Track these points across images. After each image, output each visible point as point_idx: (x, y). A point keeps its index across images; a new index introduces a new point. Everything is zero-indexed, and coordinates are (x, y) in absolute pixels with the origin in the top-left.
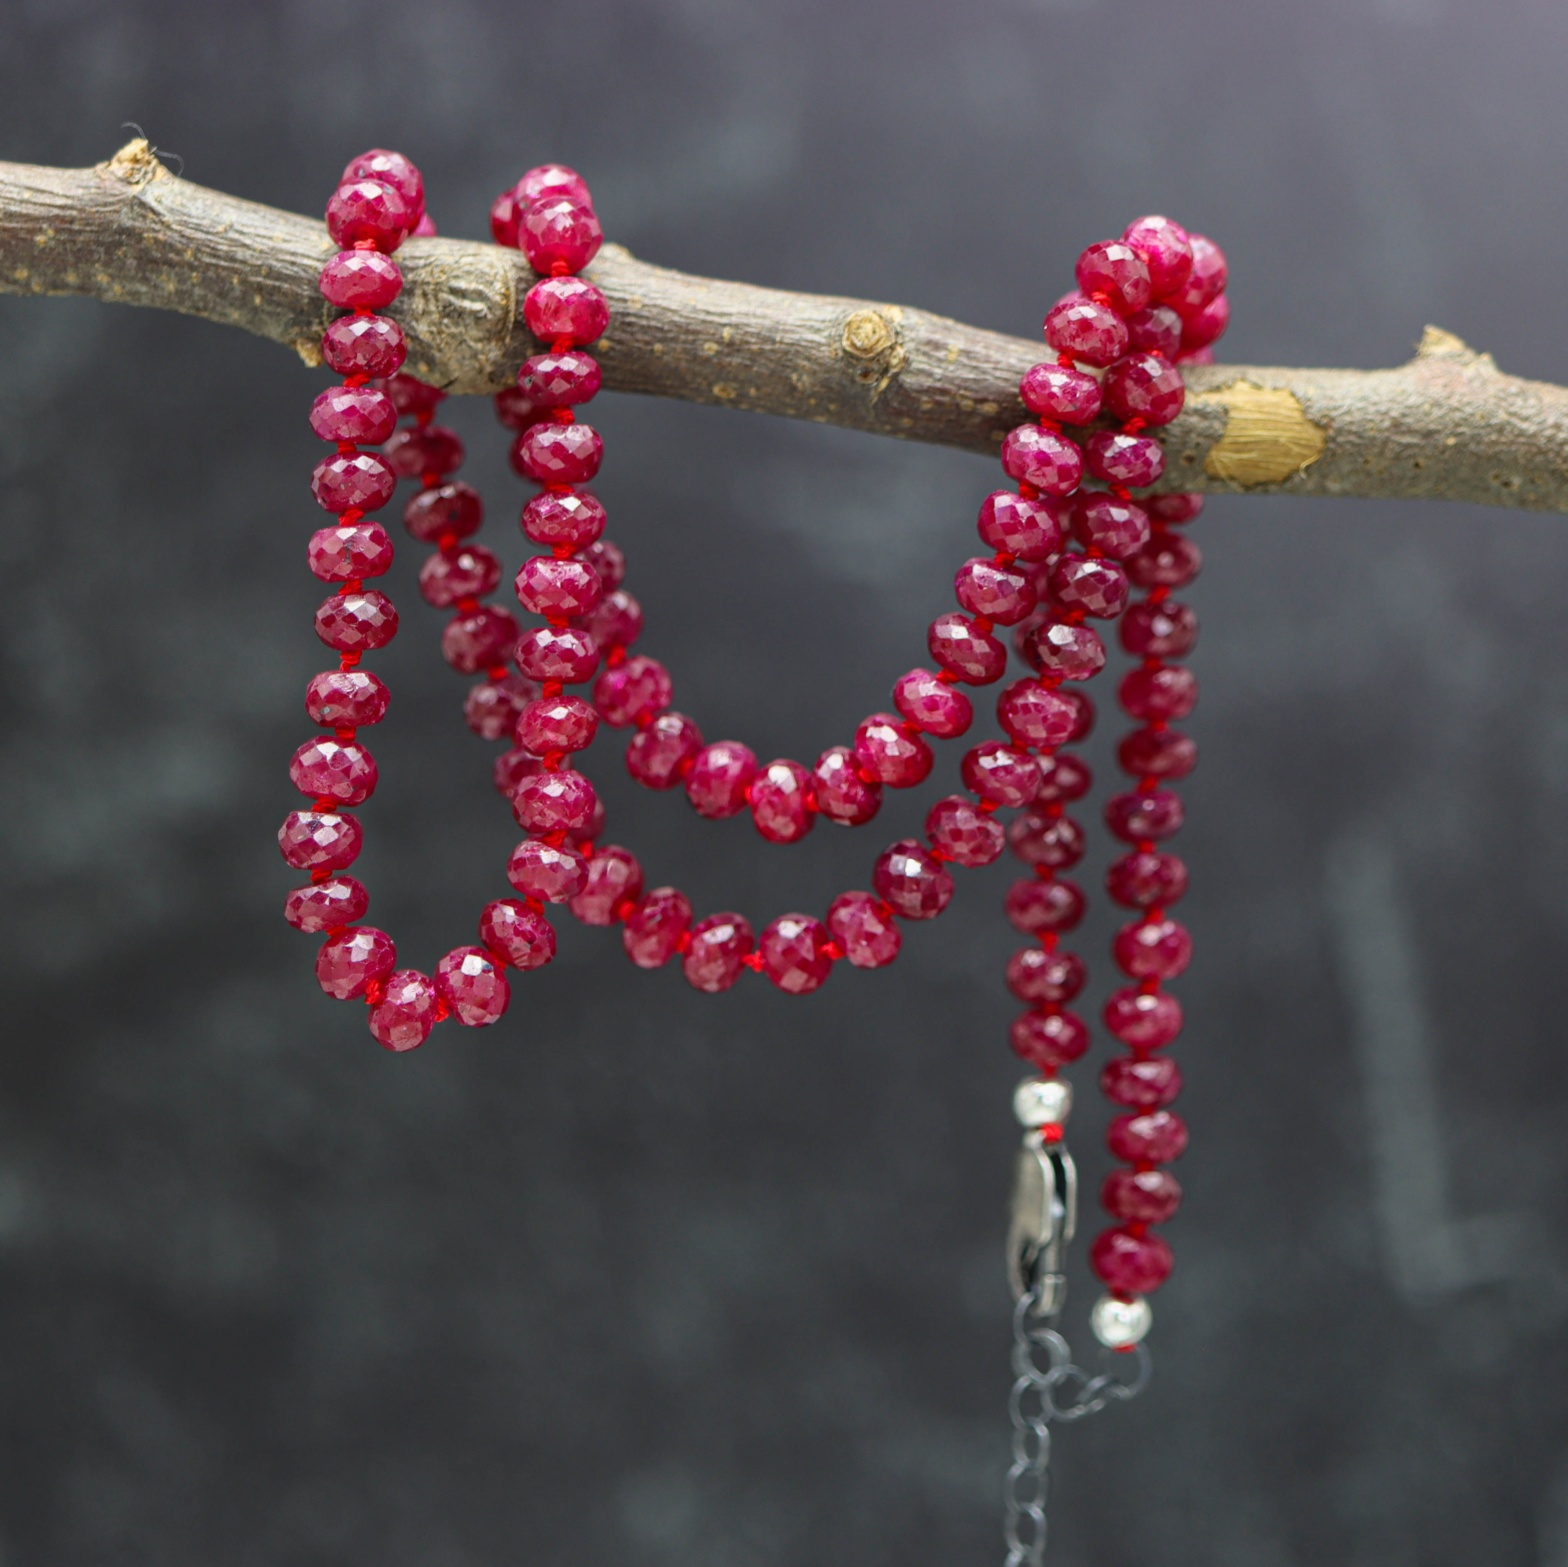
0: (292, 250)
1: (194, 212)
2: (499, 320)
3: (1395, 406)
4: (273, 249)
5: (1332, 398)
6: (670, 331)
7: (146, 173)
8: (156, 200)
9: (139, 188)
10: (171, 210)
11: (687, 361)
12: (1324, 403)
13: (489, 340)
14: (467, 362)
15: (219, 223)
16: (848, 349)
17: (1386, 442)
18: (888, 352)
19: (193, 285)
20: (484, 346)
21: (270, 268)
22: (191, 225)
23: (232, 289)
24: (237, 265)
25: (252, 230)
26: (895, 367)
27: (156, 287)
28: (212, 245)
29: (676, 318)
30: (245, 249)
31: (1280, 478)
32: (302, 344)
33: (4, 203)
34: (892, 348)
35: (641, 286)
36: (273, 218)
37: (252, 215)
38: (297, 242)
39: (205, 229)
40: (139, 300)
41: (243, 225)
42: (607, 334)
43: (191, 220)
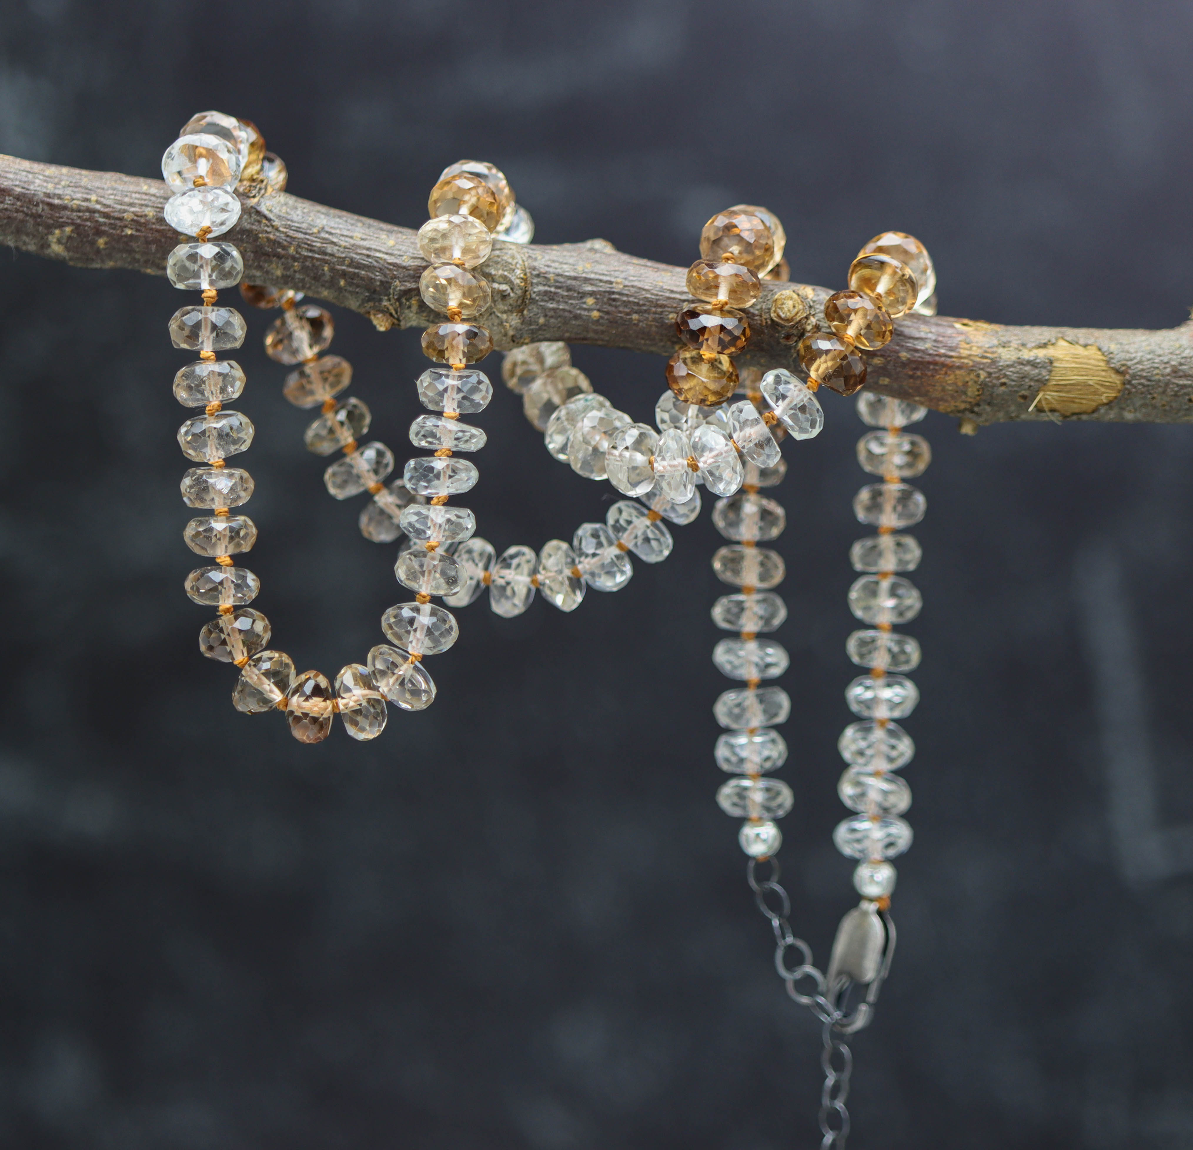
0: (368, 246)
1: (295, 218)
2: (519, 297)
3: (1175, 357)
4: (353, 245)
5: (1128, 352)
6: (644, 305)
7: (260, 189)
8: (268, 210)
9: (256, 200)
10: (279, 217)
11: (656, 327)
12: (1122, 356)
13: (511, 312)
14: (495, 328)
15: (314, 227)
16: (775, 319)
17: (1167, 384)
18: (804, 322)
19: (295, 272)
20: (507, 316)
21: (352, 259)
22: (293, 228)
23: (324, 275)
24: (327, 258)
25: (338, 231)
26: (809, 332)
27: (267, 272)
28: (309, 242)
29: (649, 296)
30: (332, 246)
31: (1090, 410)
32: (374, 315)
33: (156, 212)
34: (807, 318)
35: (622, 272)
36: (352, 222)
37: (338, 220)
38: (372, 240)
39: (304, 231)
40: (255, 281)
41: (331, 228)
42: (598, 307)
43: (294, 224)
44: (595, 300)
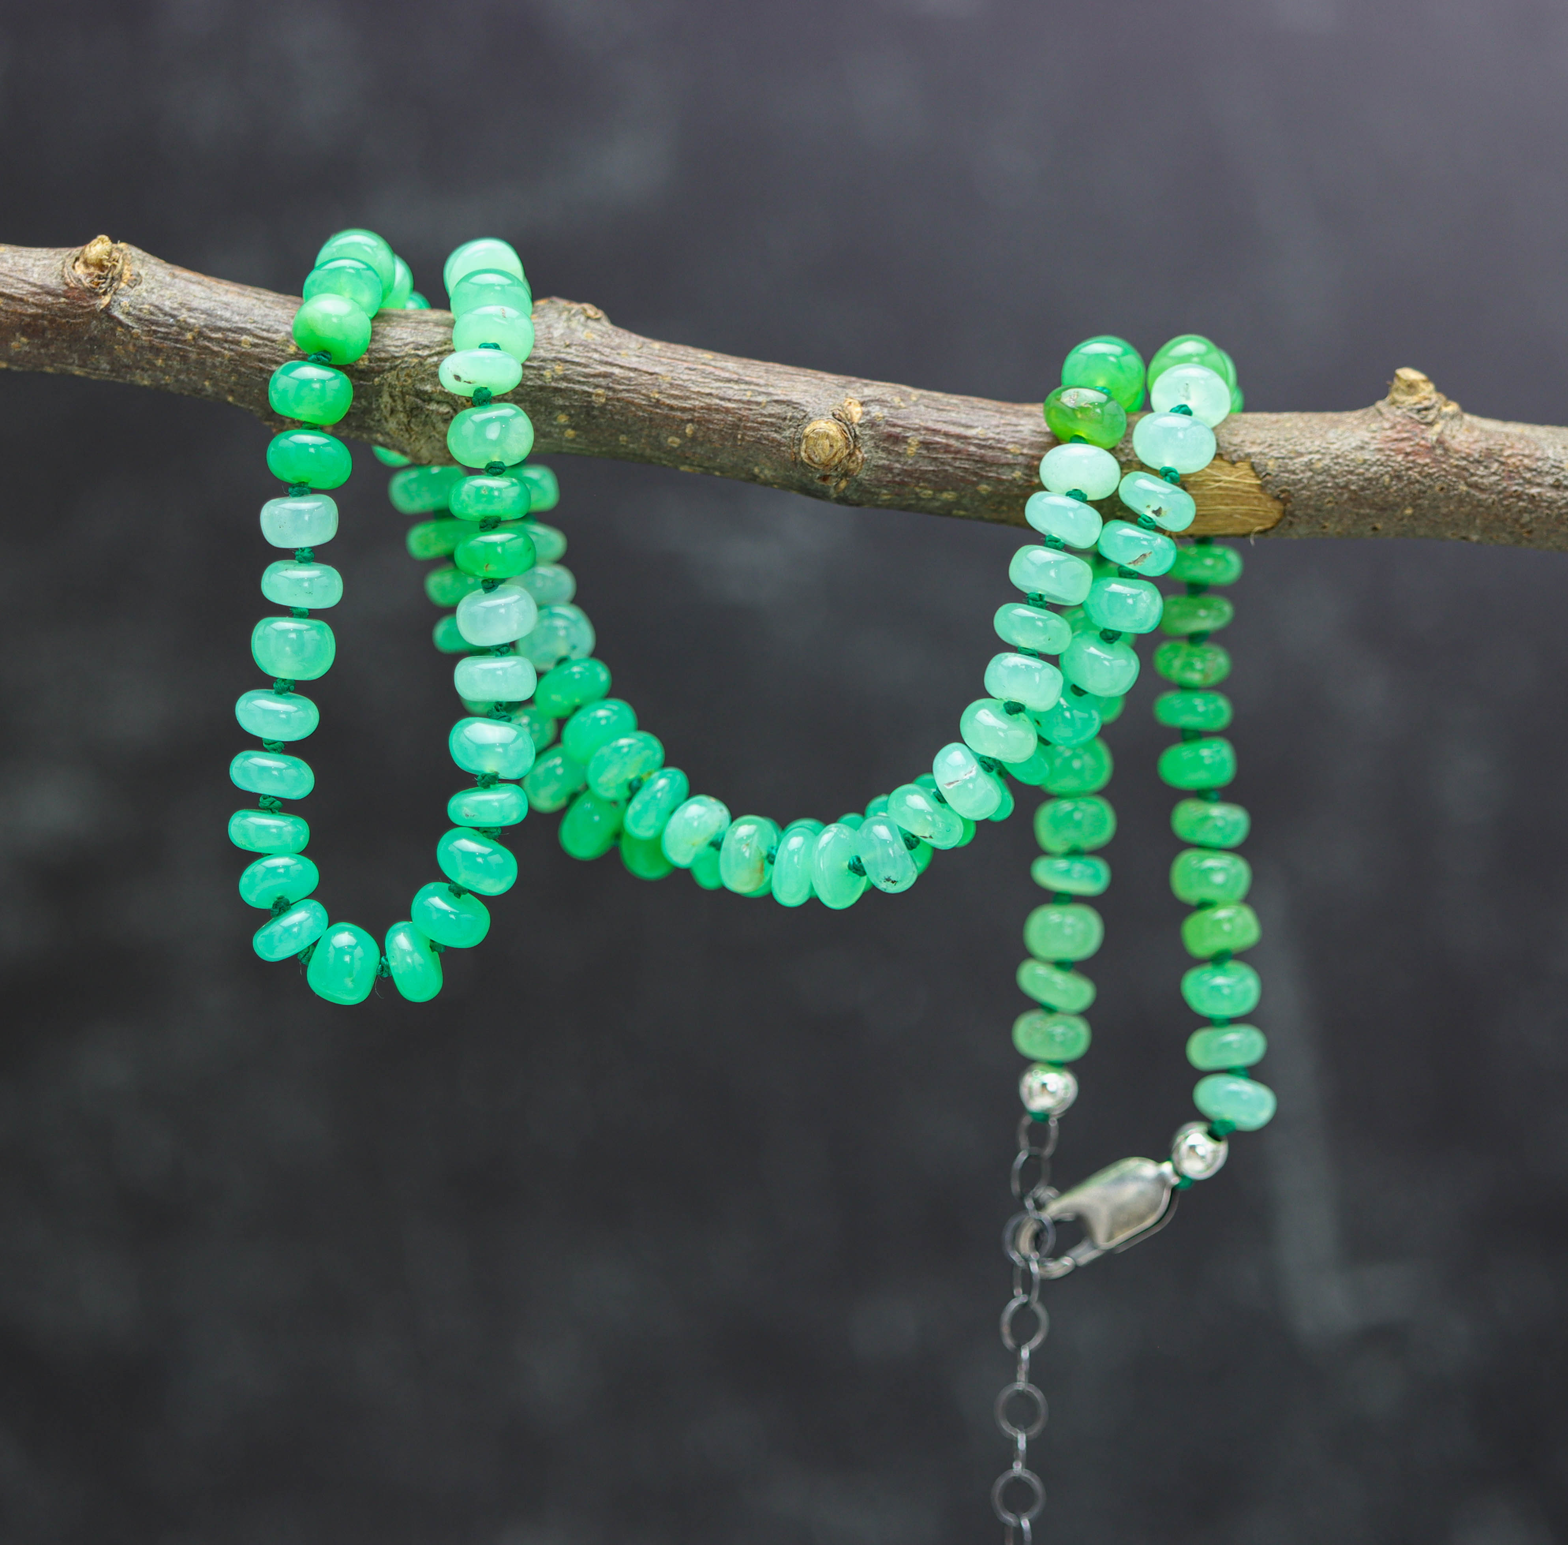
3: (1354, 478)
4: (243, 354)
5: (1293, 472)
6: (634, 424)
8: (123, 313)
9: (106, 300)
10: (139, 320)
12: (1284, 478)
16: (806, 461)
18: (845, 461)
22: (159, 335)
25: (219, 335)
26: (854, 470)
28: (182, 353)
29: (640, 413)
30: (213, 356)
34: (850, 455)
38: (266, 345)
42: (573, 424)
43: (159, 329)
44: (568, 417)
